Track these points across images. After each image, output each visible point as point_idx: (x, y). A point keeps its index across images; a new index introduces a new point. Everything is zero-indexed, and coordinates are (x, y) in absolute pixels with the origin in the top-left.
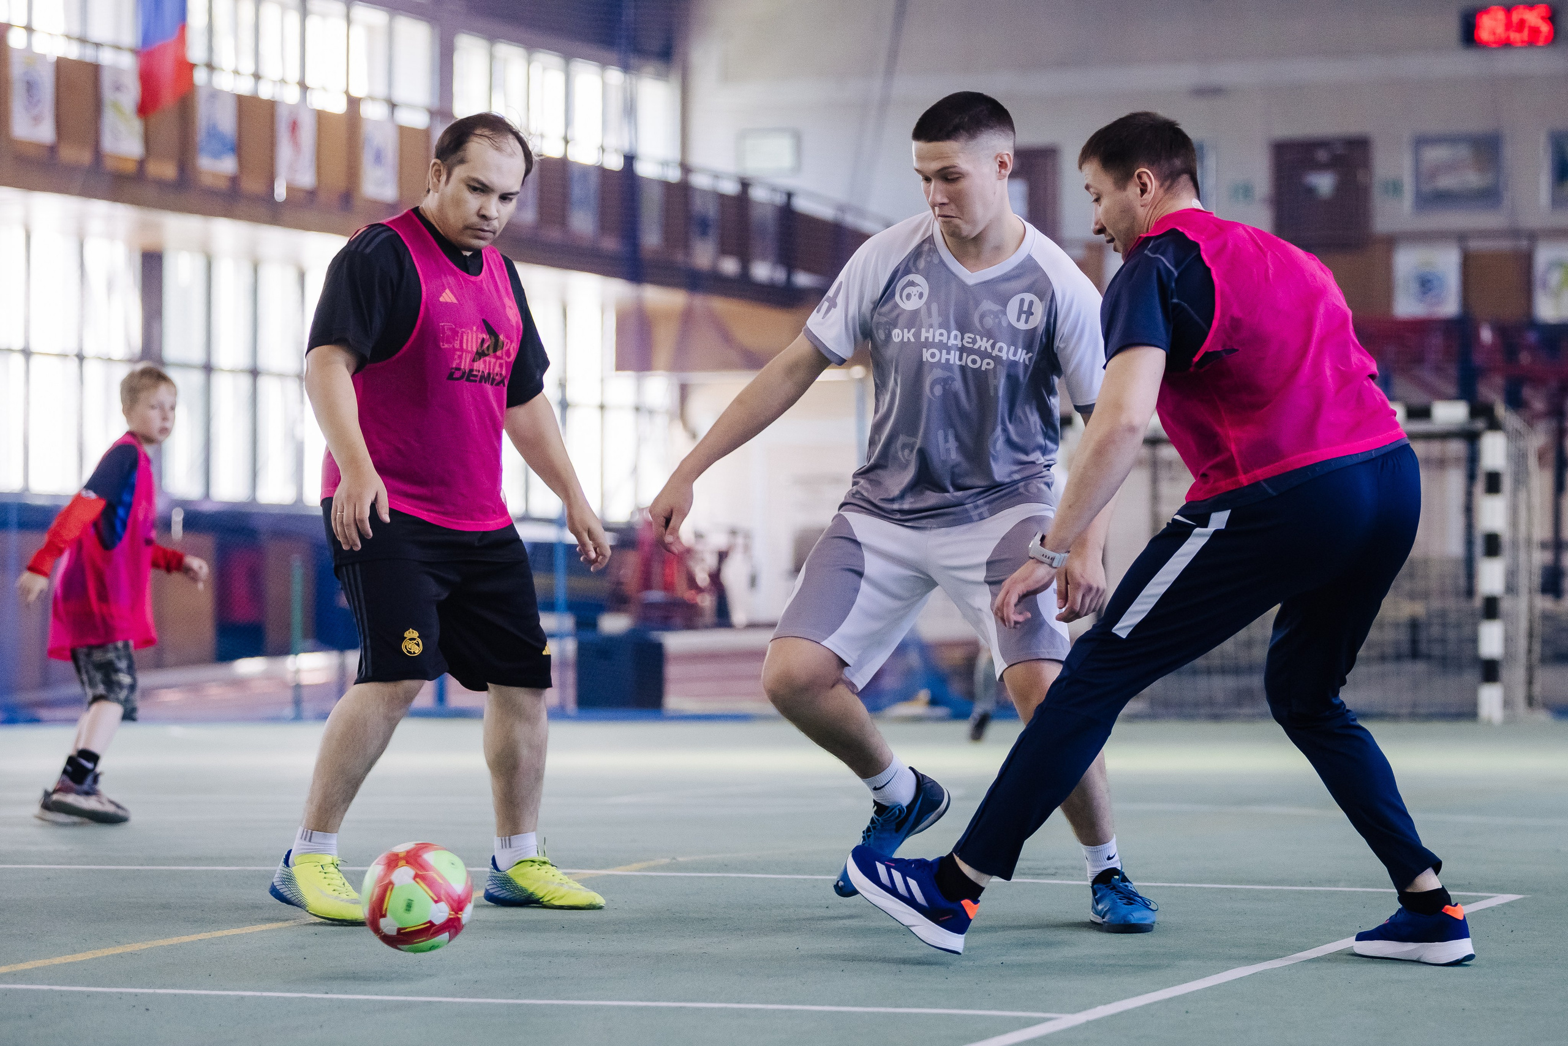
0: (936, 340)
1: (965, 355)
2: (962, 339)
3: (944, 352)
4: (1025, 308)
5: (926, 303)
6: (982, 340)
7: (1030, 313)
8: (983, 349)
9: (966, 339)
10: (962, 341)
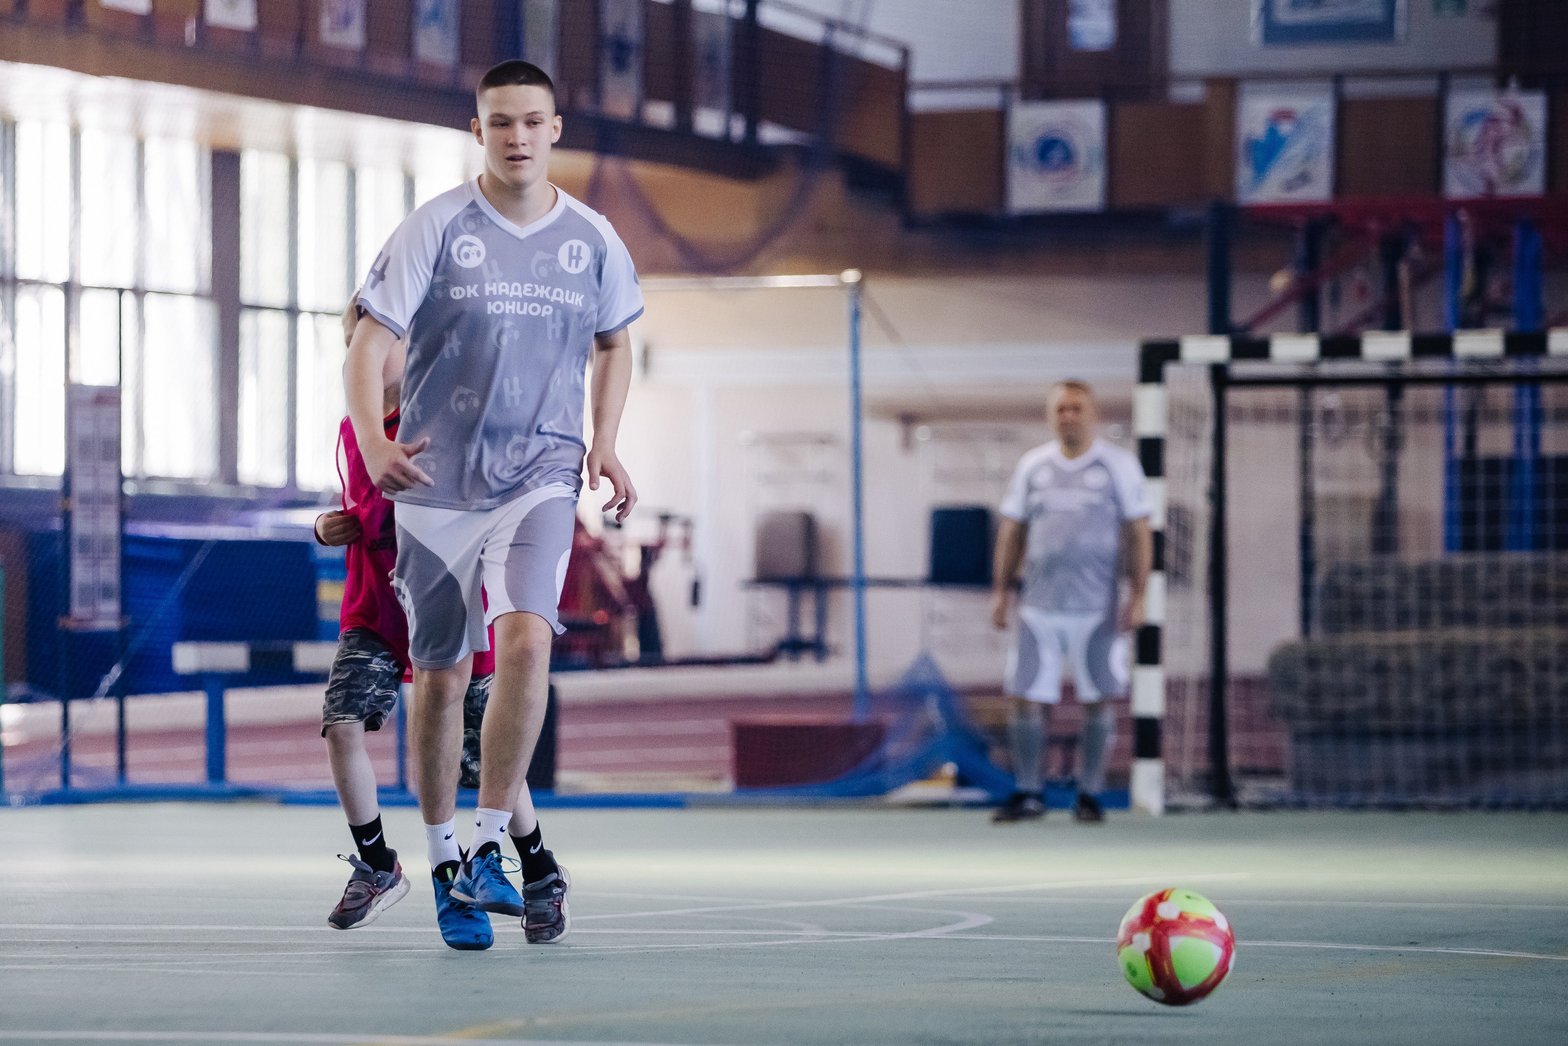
0: (500, 293)
1: (526, 304)
2: (523, 289)
3: (507, 303)
4: (575, 253)
5: (485, 260)
6: (540, 288)
7: (578, 258)
8: (542, 296)
9: (526, 289)
10: (522, 291)
